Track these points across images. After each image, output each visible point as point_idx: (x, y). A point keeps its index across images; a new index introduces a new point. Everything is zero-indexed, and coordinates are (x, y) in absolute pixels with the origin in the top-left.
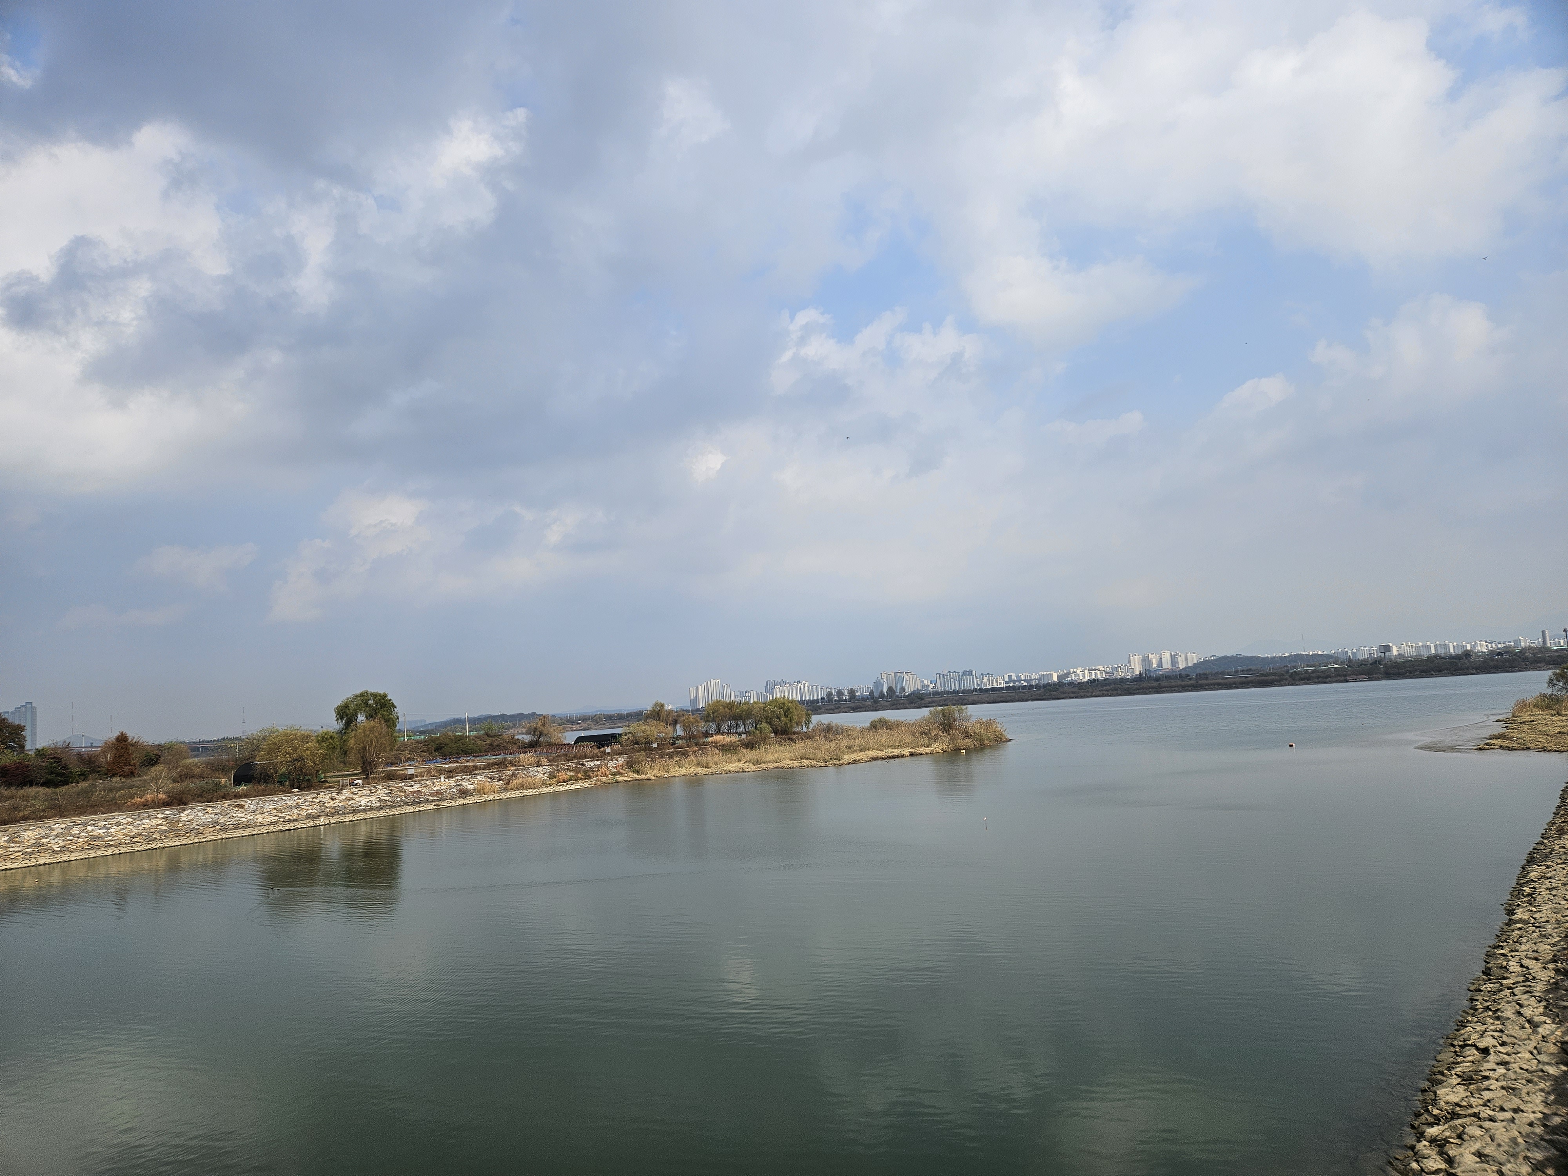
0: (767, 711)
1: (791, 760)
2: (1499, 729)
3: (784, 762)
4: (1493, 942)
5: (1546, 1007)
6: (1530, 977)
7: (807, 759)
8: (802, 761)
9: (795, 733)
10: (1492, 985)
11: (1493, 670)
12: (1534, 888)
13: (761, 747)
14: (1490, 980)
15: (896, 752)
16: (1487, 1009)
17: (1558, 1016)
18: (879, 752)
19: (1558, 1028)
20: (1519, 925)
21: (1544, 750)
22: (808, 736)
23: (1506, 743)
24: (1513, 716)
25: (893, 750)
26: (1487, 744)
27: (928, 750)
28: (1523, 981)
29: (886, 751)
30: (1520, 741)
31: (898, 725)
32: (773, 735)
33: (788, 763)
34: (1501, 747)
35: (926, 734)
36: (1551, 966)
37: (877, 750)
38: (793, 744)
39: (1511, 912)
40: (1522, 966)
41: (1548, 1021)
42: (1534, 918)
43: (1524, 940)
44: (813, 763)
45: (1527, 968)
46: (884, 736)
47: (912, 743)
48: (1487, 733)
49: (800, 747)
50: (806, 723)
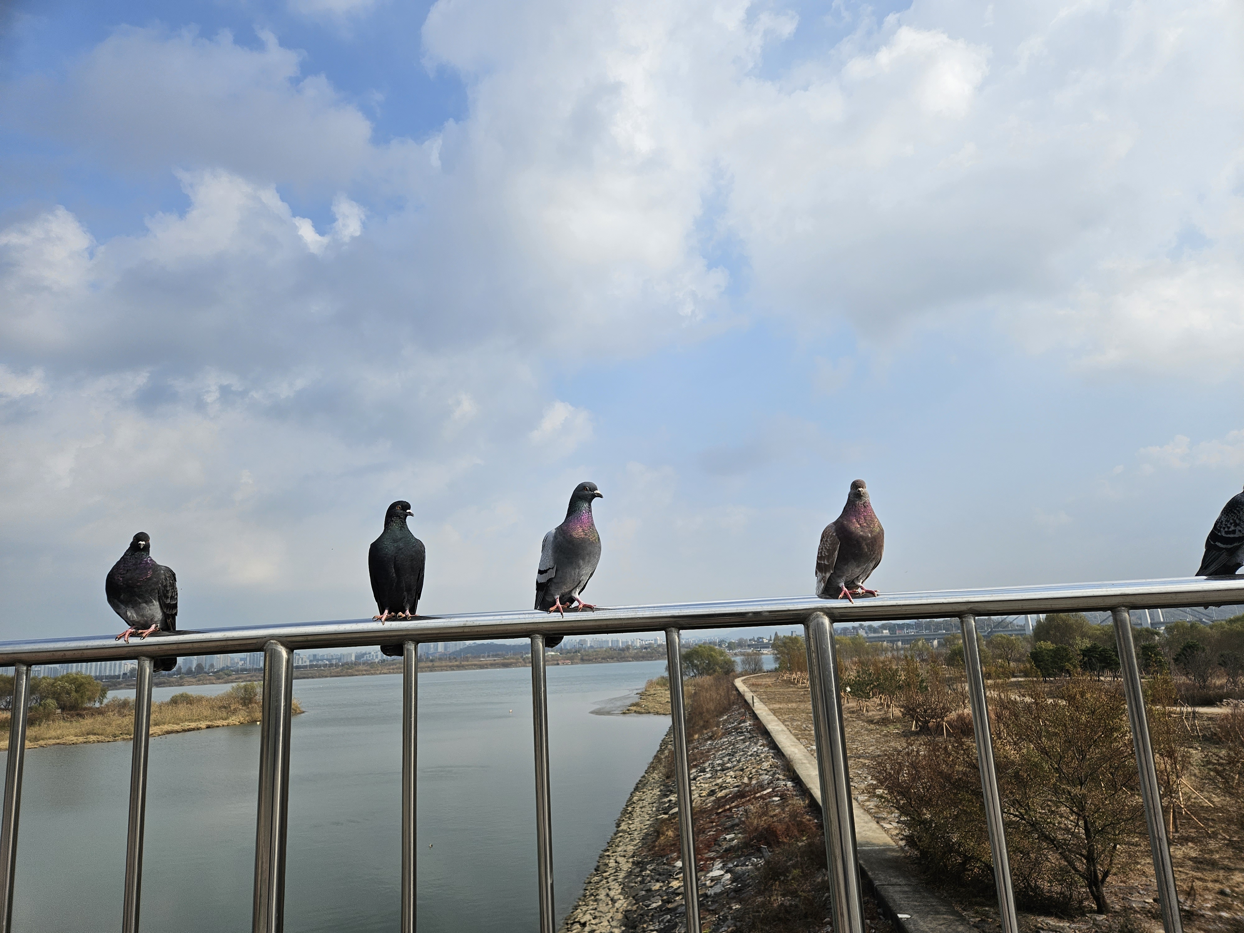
0: (55, 687)
1: (76, 736)
2: (636, 699)
3: (67, 738)
4: (604, 848)
5: (622, 888)
6: (619, 869)
7: (95, 734)
8: (89, 736)
9: (85, 709)
10: (597, 878)
11: (641, 659)
12: (634, 808)
13: (42, 724)
14: (598, 874)
15: (193, 725)
16: (592, 895)
17: (627, 894)
18: (175, 725)
19: (625, 902)
20: (621, 834)
21: (658, 713)
22: (100, 712)
23: (638, 709)
24: (646, 691)
25: (190, 724)
26: (628, 710)
27: (225, 723)
28: (615, 872)
29: (182, 724)
30: (646, 708)
31: (200, 699)
32: (59, 711)
33: (72, 739)
34: (635, 711)
35: (225, 707)
36: (631, 860)
37: (173, 724)
38: (81, 720)
39: (618, 825)
40: (616, 862)
41: (621, 898)
42: (629, 828)
43: (621, 844)
44: (101, 738)
45: (619, 863)
46: (182, 711)
47: (210, 717)
48: (629, 702)
49: (88, 723)
50: (100, 699)
